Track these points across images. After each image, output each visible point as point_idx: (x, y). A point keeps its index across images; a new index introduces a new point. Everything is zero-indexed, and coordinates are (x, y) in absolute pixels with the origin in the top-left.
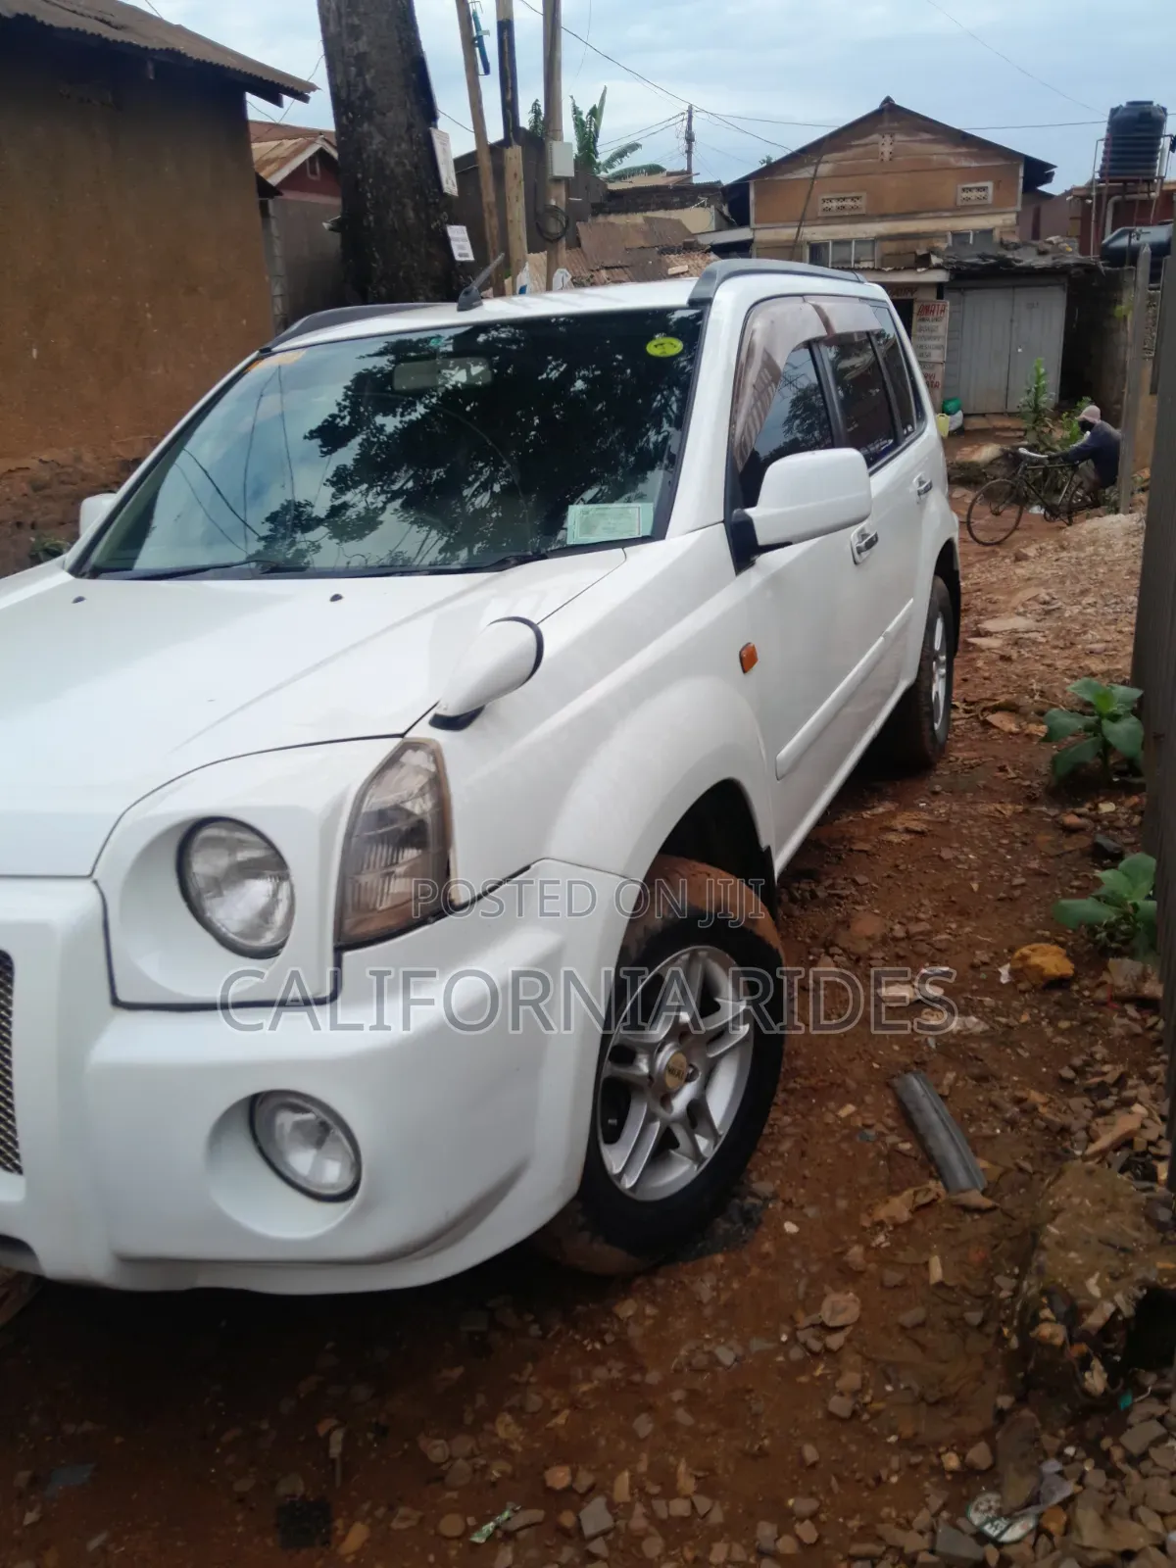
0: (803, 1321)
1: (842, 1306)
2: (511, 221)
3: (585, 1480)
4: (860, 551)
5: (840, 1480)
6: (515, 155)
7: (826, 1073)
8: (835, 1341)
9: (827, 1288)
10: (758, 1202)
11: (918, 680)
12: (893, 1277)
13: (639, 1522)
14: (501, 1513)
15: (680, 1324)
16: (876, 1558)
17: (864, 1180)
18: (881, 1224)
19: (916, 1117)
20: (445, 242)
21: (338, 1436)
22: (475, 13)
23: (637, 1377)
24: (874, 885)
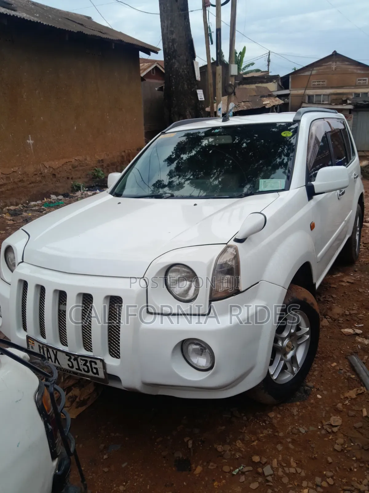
0: (325, 423)
1: (336, 420)
2: (217, 88)
3: (264, 460)
4: (340, 195)
5: (339, 468)
6: (219, 69)
7: (327, 353)
8: (335, 429)
9: (331, 415)
10: (309, 388)
11: (352, 235)
12: (352, 413)
13: (280, 473)
14: (240, 467)
15: (287, 420)
16: (352, 490)
17: (341, 385)
18: (347, 398)
19: (356, 368)
20: (196, 94)
21: (190, 443)
22: (209, 26)
23: (276, 434)
24: (338, 298)
